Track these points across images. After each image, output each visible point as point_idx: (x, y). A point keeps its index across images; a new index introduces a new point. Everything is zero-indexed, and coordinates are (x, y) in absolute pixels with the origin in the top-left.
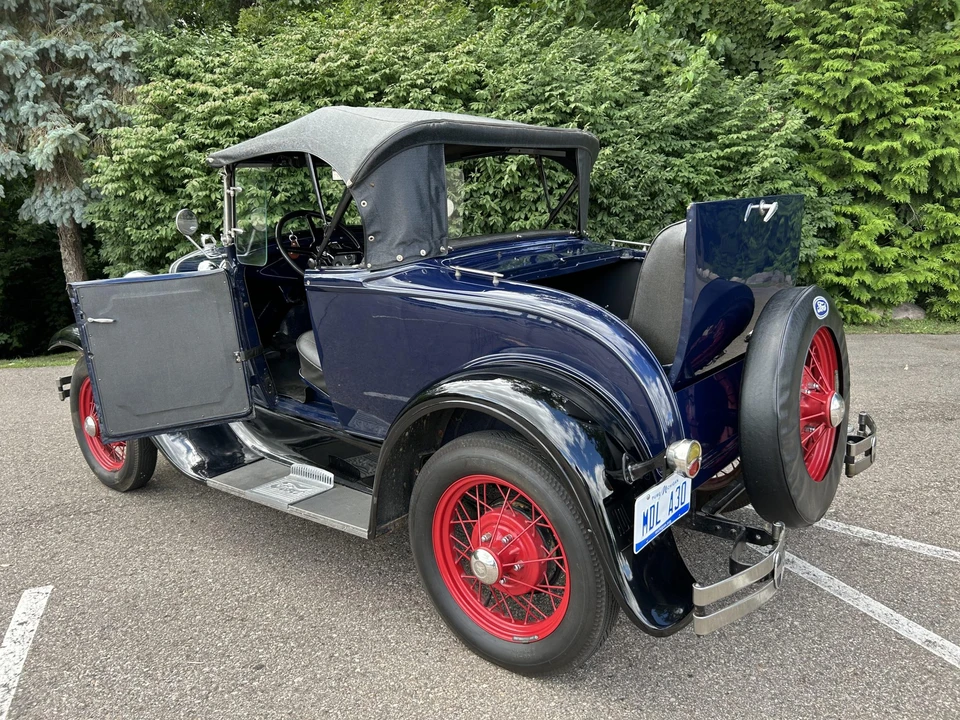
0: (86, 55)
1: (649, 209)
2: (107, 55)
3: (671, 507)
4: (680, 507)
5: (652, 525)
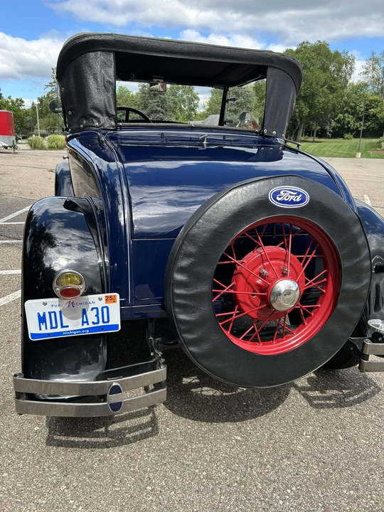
3: (85, 320)
4: (101, 324)
5: (54, 326)
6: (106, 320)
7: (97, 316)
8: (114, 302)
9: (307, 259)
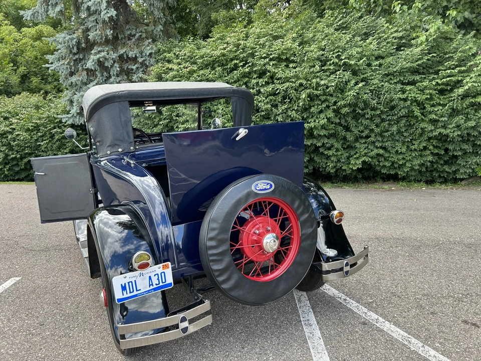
0: (136, 56)
1: (390, 115)
2: (145, 55)
3: (151, 284)
4: (161, 284)
5: (132, 291)
6: (164, 281)
7: (158, 279)
8: (168, 268)
9: (279, 219)
